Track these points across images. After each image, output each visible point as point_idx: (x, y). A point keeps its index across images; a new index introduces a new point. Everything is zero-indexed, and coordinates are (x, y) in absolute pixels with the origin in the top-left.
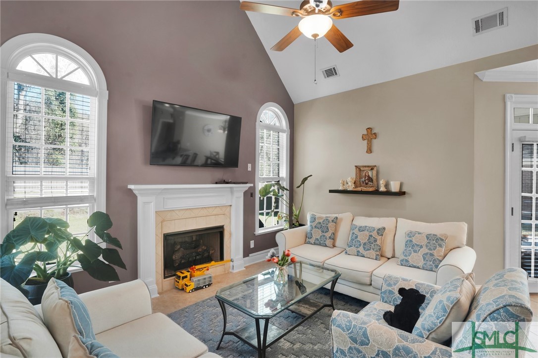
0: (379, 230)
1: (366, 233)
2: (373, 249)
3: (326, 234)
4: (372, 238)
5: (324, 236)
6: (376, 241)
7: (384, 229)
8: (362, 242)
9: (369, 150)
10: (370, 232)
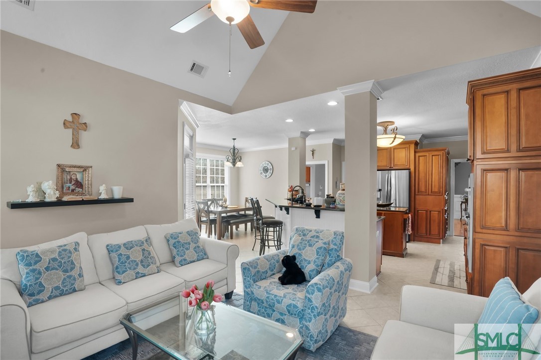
8: (137, 260)
9: (76, 145)
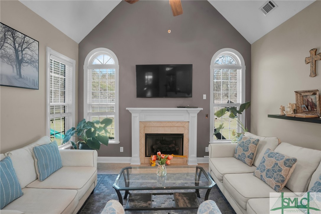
0: (288, 160)
1: (273, 160)
2: (275, 179)
3: (246, 153)
4: (278, 166)
5: (244, 154)
6: (280, 171)
7: (295, 160)
8: (267, 167)
9: (314, 74)
10: (278, 160)
